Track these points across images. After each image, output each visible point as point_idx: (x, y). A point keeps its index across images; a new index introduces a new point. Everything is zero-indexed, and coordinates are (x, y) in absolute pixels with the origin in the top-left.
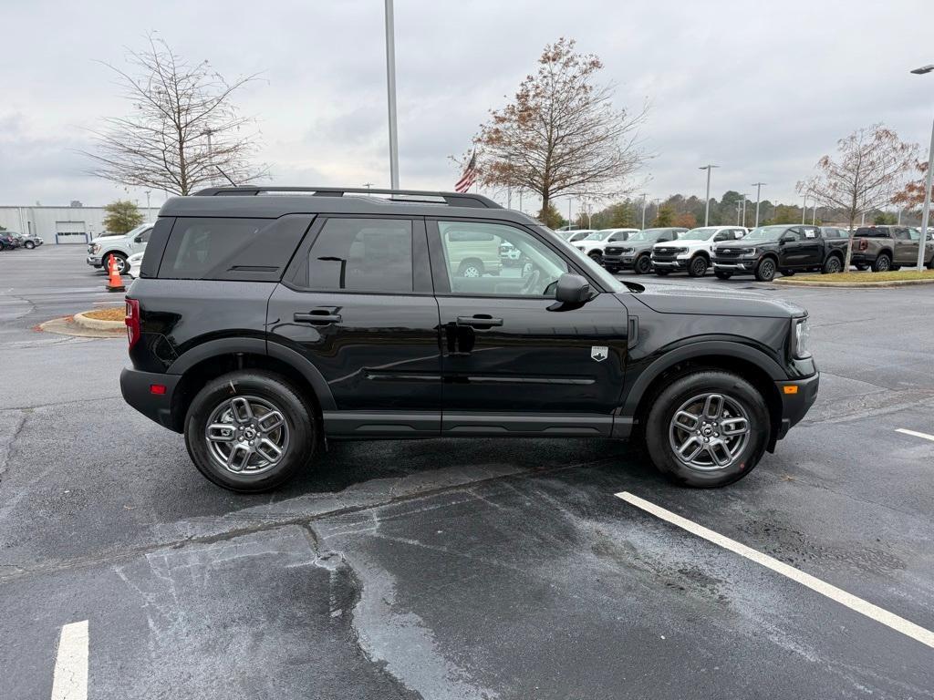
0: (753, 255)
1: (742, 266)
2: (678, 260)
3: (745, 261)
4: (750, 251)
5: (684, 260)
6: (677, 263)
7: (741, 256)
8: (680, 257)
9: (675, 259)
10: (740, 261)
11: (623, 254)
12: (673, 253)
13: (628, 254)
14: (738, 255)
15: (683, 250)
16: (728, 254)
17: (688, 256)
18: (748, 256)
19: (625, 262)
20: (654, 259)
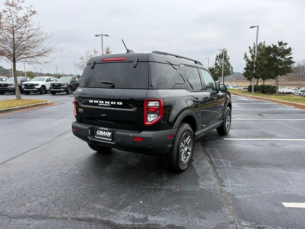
0: (65, 86)
1: (63, 90)
2: (36, 88)
3: (63, 88)
4: (64, 85)
5: (38, 88)
6: (36, 89)
7: (62, 87)
8: (36, 87)
9: (35, 88)
10: (62, 88)
11: (9, 86)
12: (33, 86)
13: (11, 87)
14: (61, 86)
15: (37, 85)
16: (56, 86)
17: (39, 87)
18: (64, 86)
19: (11, 89)
20: (24, 88)
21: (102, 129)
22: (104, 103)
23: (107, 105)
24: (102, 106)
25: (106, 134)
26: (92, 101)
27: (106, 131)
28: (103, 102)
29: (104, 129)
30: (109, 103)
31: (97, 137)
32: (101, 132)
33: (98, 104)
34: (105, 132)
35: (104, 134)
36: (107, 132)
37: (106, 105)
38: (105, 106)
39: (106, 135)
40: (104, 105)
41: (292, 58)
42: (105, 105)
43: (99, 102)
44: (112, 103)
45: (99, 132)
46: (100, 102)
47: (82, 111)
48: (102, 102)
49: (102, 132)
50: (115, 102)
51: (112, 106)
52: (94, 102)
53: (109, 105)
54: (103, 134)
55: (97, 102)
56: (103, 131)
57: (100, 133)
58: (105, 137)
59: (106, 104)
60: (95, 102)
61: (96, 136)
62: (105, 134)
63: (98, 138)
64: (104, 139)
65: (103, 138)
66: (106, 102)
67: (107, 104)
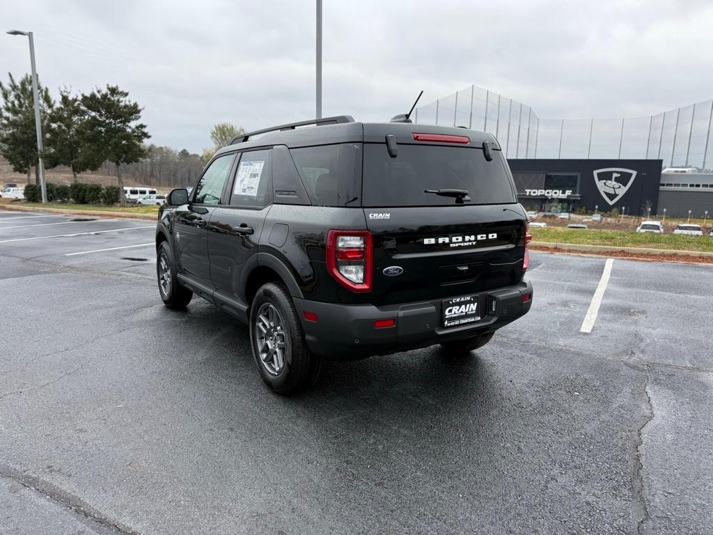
21: (458, 300)
22: (464, 241)
23: (470, 244)
24: (460, 248)
25: (467, 310)
26: (433, 241)
27: (466, 303)
28: (460, 239)
29: (462, 299)
30: (473, 238)
31: (449, 325)
32: (455, 309)
33: (448, 244)
34: (463, 306)
35: (462, 312)
36: (468, 305)
37: (468, 244)
38: (466, 246)
39: (466, 313)
40: (462, 244)
41: (145, 127)
42: (465, 244)
43: (451, 240)
44: (479, 237)
45: (450, 311)
46: (454, 239)
47: (400, 270)
48: (457, 239)
49: (458, 307)
50: (485, 235)
51: (480, 244)
52: (437, 241)
53: (474, 243)
54: (460, 311)
55: (447, 240)
56: (460, 304)
57: (453, 313)
58: (467, 316)
59: (467, 242)
60: (441, 240)
61: (446, 323)
62: (464, 311)
63: (452, 324)
64: (466, 321)
65: (463, 321)
66: (467, 238)
67: (470, 241)
